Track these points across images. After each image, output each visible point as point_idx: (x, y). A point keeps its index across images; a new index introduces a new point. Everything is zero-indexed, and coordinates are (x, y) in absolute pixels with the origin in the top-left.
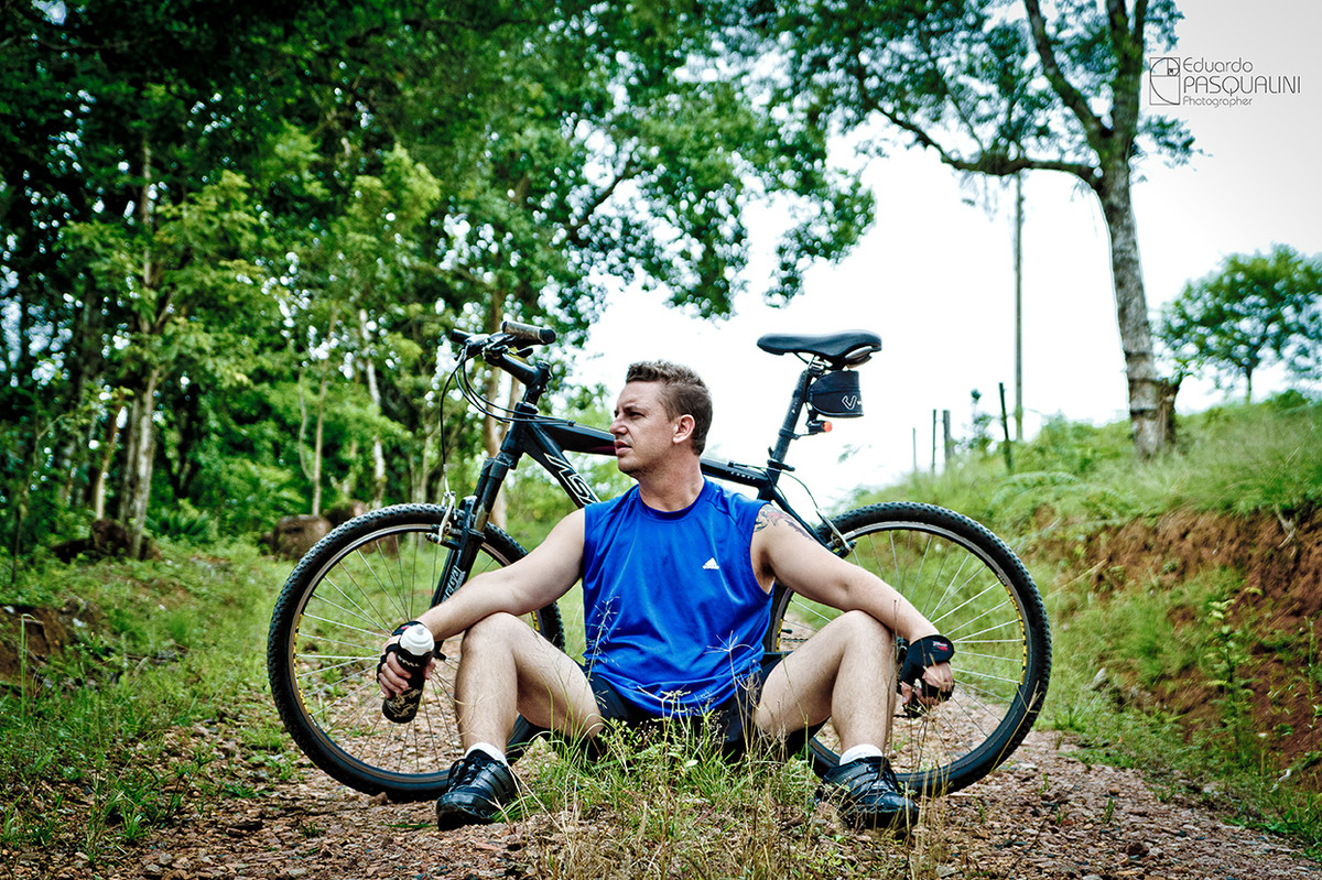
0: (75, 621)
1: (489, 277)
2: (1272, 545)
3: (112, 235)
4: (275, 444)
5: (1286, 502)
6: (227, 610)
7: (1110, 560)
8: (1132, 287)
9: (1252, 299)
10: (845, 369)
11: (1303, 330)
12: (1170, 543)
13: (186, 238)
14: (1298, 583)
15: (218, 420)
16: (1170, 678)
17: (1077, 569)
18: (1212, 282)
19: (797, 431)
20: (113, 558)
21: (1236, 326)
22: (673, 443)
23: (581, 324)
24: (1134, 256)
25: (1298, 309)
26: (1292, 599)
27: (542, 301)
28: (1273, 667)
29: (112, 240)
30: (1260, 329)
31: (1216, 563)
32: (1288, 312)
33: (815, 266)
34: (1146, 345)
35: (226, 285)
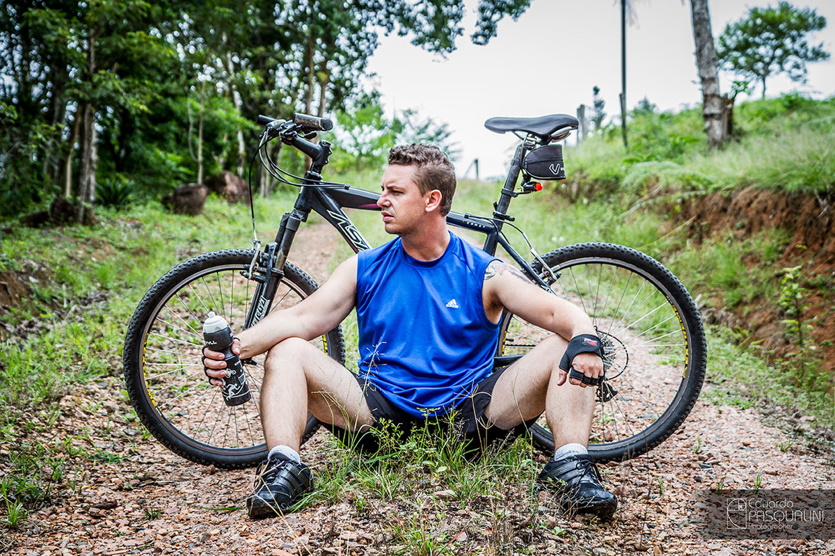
0: (31, 278)
1: (305, 28)
2: (810, 215)
3: (58, 17)
4: (176, 134)
5: (822, 188)
6: (138, 258)
7: (699, 217)
8: (705, 36)
9: (766, 35)
10: (551, 143)
11: (796, 53)
12: (740, 209)
13: (105, 18)
14: (830, 241)
15: (141, 122)
16: (746, 304)
17: (676, 221)
18: (742, 25)
19: (516, 191)
20: (66, 224)
21: (756, 51)
22: (426, 212)
23: (362, 55)
24: (706, 17)
25: (794, 40)
26: (827, 252)
27: (337, 43)
28: (817, 299)
29: (57, 20)
30: (771, 53)
31: (772, 224)
32: (788, 42)
33: (503, 19)
34: (714, 73)
35: (132, 48)
